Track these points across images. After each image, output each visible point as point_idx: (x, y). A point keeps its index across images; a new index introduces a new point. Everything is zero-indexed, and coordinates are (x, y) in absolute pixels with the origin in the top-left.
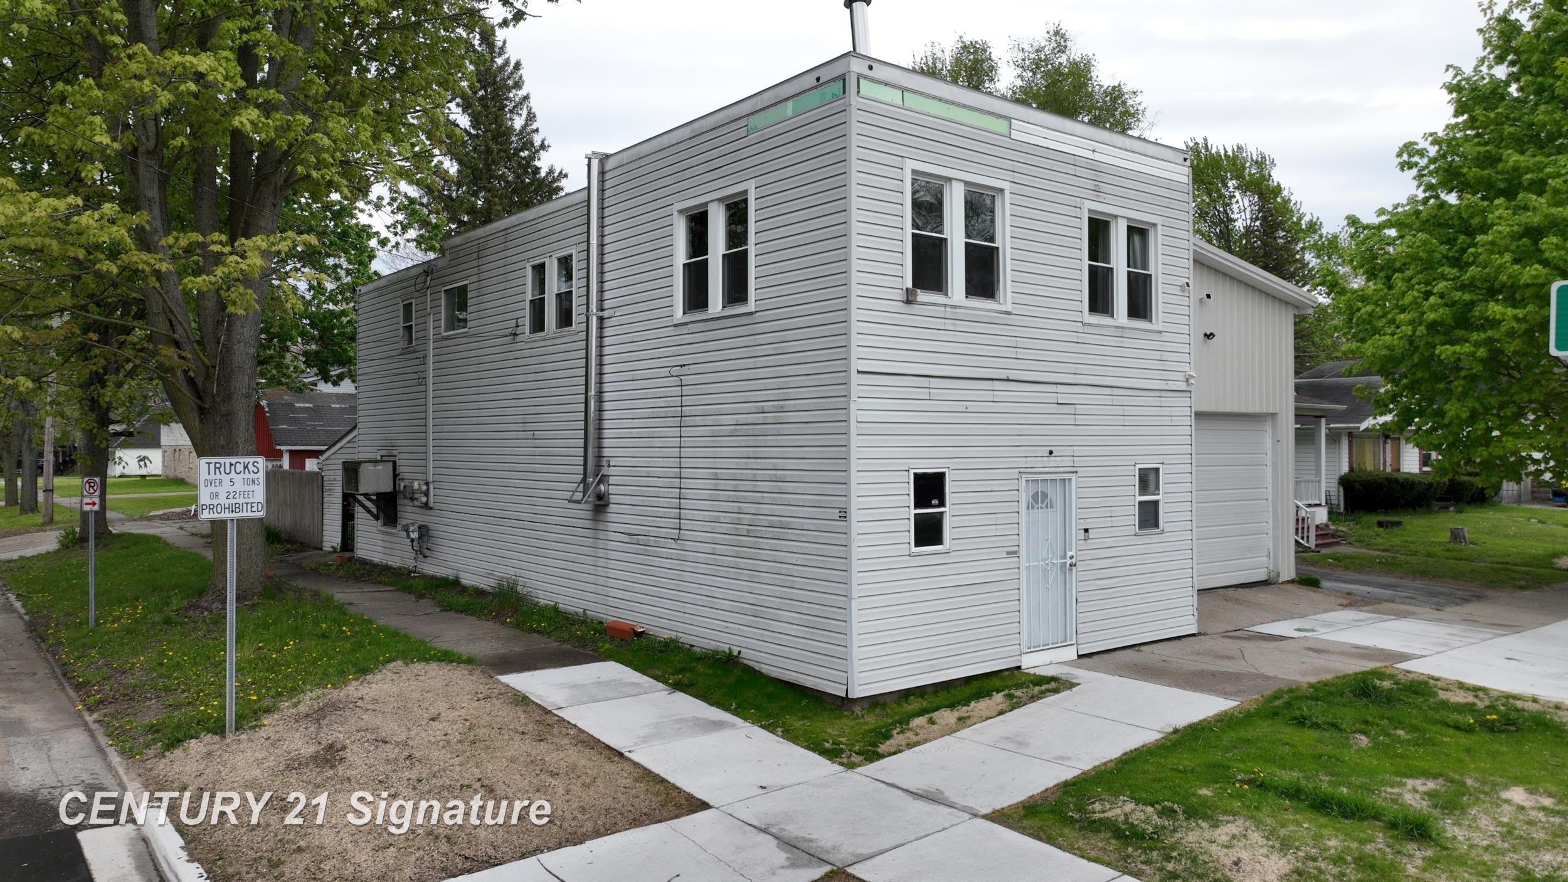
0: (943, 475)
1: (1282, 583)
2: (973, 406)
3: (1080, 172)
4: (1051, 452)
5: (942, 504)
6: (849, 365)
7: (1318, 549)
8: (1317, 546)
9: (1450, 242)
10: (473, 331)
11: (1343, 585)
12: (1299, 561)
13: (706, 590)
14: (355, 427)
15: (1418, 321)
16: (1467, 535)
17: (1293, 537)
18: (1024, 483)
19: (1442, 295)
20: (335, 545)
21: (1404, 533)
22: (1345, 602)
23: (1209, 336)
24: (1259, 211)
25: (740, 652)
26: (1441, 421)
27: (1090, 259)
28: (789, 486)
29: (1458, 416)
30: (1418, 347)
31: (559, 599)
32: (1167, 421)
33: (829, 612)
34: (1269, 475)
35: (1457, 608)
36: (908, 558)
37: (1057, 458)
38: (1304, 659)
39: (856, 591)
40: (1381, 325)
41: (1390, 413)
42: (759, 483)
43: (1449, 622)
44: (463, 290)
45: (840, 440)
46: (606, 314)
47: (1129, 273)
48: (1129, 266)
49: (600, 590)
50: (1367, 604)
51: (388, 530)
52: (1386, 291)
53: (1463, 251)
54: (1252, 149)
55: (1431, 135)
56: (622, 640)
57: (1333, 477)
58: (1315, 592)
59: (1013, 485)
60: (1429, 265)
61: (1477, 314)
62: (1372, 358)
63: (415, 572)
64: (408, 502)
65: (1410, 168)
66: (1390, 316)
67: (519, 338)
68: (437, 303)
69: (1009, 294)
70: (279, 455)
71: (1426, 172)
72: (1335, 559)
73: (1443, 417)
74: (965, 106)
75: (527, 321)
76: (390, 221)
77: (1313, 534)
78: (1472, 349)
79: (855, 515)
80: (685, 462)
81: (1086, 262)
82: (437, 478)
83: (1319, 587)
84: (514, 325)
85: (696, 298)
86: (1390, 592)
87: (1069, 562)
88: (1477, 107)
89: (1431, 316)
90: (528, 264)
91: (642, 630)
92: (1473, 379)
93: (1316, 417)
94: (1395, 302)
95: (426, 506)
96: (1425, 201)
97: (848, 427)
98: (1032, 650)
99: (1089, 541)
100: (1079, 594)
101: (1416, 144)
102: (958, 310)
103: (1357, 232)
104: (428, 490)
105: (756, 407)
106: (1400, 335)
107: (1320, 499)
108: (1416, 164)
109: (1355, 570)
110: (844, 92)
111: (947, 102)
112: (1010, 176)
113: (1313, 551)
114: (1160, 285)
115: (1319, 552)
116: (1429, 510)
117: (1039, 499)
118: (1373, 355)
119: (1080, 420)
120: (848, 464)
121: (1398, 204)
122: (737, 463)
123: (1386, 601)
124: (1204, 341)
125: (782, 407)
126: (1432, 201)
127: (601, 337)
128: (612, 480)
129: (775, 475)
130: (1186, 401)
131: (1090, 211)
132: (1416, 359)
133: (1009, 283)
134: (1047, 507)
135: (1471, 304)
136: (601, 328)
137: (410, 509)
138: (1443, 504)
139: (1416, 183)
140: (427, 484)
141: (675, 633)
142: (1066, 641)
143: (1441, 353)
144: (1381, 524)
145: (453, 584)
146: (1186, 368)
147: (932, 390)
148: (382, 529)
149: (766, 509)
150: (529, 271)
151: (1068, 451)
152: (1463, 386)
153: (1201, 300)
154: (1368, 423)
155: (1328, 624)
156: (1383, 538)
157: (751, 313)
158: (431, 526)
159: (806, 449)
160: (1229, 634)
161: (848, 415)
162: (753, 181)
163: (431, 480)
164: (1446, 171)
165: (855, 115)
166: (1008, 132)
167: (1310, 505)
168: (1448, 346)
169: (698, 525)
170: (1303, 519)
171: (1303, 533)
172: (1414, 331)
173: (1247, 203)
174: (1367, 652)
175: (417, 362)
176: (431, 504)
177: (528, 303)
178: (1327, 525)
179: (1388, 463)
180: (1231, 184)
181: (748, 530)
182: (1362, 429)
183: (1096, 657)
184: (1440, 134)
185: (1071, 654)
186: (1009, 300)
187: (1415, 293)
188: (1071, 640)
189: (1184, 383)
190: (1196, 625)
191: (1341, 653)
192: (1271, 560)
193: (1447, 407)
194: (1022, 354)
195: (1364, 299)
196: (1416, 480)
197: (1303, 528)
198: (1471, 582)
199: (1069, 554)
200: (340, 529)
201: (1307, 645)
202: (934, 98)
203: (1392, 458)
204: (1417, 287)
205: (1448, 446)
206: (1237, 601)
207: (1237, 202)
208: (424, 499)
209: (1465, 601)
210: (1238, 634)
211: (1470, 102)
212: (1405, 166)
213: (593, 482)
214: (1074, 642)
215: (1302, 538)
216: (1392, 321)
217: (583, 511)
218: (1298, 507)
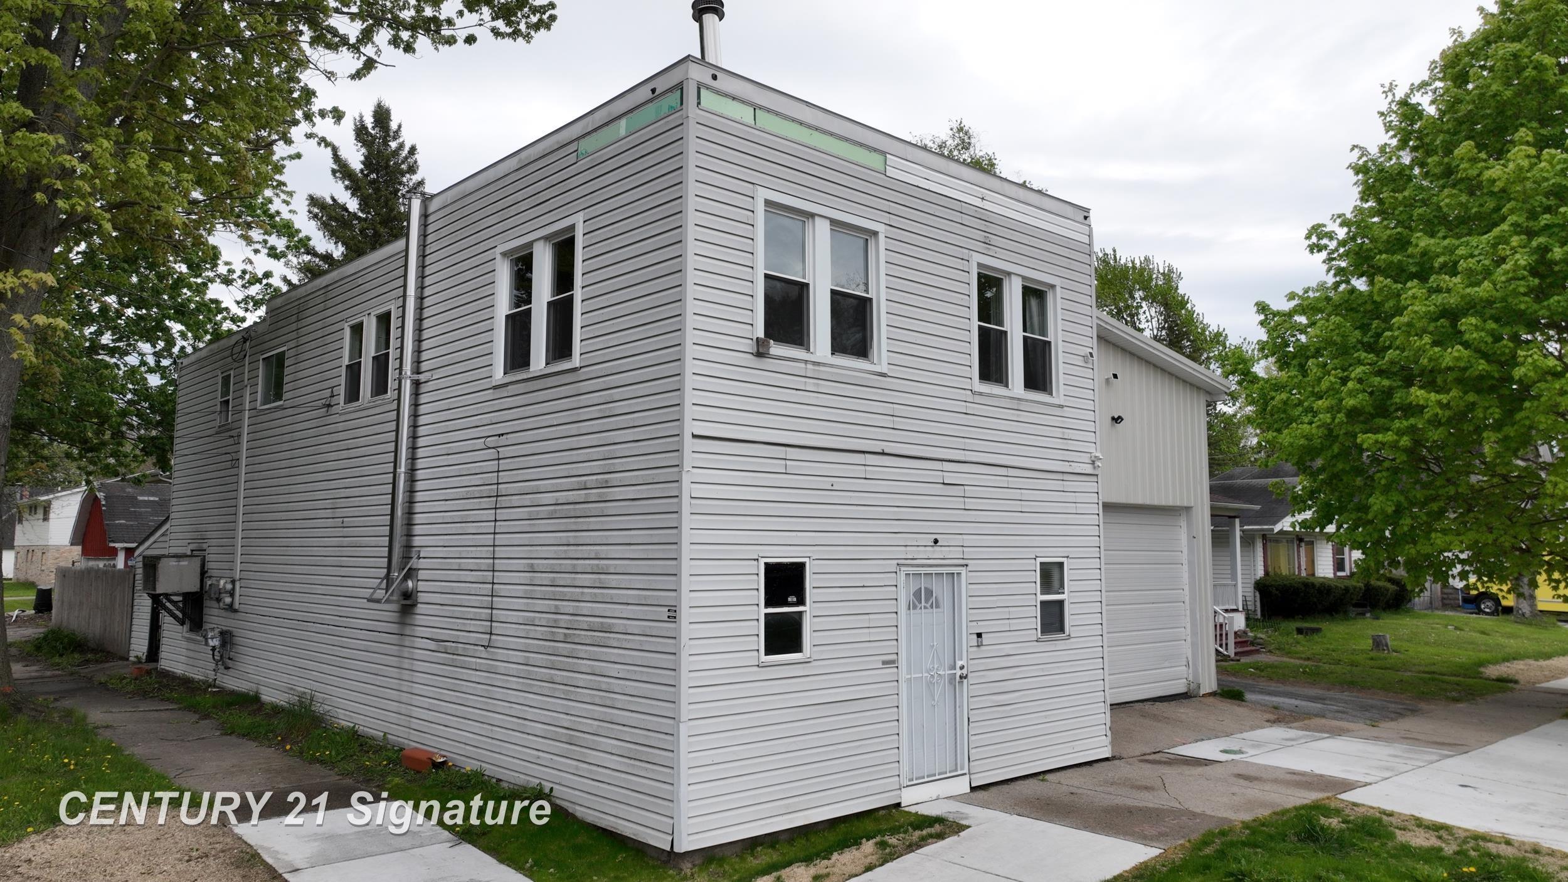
0: (800, 567)
1: (1204, 695)
2: (839, 484)
3: (967, 220)
4: (936, 541)
5: (801, 601)
6: (682, 428)
7: (1238, 658)
8: (1236, 654)
9: (1364, 328)
10: (288, 404)
11: (1267, 698)
12: (1220, 670)
13: (517, 710)
14: (168, 518)
15: (1336, 408)
16: (1389, 644)
17: (1212, 646)
18: (903, 577)
19: (1360, 381)
20: (140, 654)
21: (1325, 640)
22: (1272, 717)
23: (1117, 420)
24: (1166, 321)
25: (552, 789)
26: (1364, 516)
27: (980, 320)
28: (612, 580)
29: (1383, 511)
30: (1337, 436)
31: (359, 720)
32: (1071, 508)
33: (654, 739)
34: (1186, 575)
35: (1392, 724)
36: (756, 669)
37: (943, 548)
38: (1235, 789)
39: (686, 711)
40: (1297, 413)
41: (1310, 509)
42: (580, 576)
43: (1388, 740)
44: (281, 357)
45: (669, 520)
46: (422, 377)
47: (1025, 339)
48: (1025, 330)
49: (403, 709)
50: (1296, 720)
51: (193, 636)
52: (1300, 377)
53: (1379, 335)
54: (1160, 263)
55: (1339, 216)
56: (418, 772)
57: (1249, 581)
58: (1239, 706)
59: (890, 579)
60: (1343, 350)
61: (1398, 400)
62: (1290, 449)
63: (215, 686)
64: (214, 604)
65: (1319, 251)
66: (1306, 404)
67: (334, 410)
68: (254, 374)
69: (884, 353)
70: (114, 553)
71: (1335, 255)
72: (1256, 669)
73: (1367, 513)
74: (832, 134)
75: (342, 390)
76: (240, 296)
77: (1231, 641)
78: (1395, 437)
79: (686, 614)
80: (500, 552)
81: (975, 323)
82: (245, 575)
83: (1243, 701)
84: (329, 395)
85: (518, 356)
86: (1319, 706)
87: (959, 672)
88: (1385, 189)
89: (1350, 402)
90: (347, 324)
91: (442, 760)
92: (1395, 471)
93: (1230, 517)
94: (1310, 389)
95: (231, 608)
96: (1337, 285)
97: (680, 504)
98: (915, 782)
99: (983, 648)
100: (971, 712)
101: (1325, 226)
102: (822, 368)
103: (1267, 319)
104: (234, 589)
105: (578, 482)
106: (1319, 423)
107: (1236, 604)
108: (1326, 247)
109: (1278, 681)
110: (682, 104)
111: (810, 127)
112: (886, 218)
113: (1232, 660)
114: (1060, 354)
115: (1239, 660)
116: (1346, 617)
117: (923, 598)
118: (1291, 445)
119: (971, 503)
120: (679, 551)
121: (1309, 288)
122: (555, 552)
123: (1316, 716)
124: (1112, 425)
125: (607, 481)
126: (1343, 287)
127: (415, 405)
128: (422, 574)
129: (597, 565)
130: (1092, 486)
131: (980, 265)
132: (1336, 449)
133: (884, 340)
134: (932, 607)
135: (1389, 393)
136: (416, 394)
137: (215, 612)
138: (1360, 610)
139: (1325, 267)
140: (233, 582)
141: (479, 763)
142: (956, 770)
143: (1363, 441)
144: (1300, 631)
145: (251, 701)
146: (1091, 448)
147: (788, 463)
148: (187, 635)
149: (585, 607)
150: (347, 332)
151: (958, 541)
152: (1386, 478)
153: (1107, 380)
154: (1285, 524)
155: (1257, 745)
156: (1303, 646)
157: (575, 370)
158: (236, 632)
159: (632, 532)
160: (1147, 757)
161: (680, 489)
162: (581, 213)
163: (238, 577)
164: (1357, 254)
165: (693, 130)
166: (883, 169)
167: (1226, 611)
168: (1369, 435)
169: (511, 629)
170: (1221, 625)
171: (1221, 640)
172: (1334, 419)
173: (1153, 314)
174: (1304, 779)
175: (231, 441)
176: (236, 606)
177: (344, 368)
178: (1245, 632)
179: (1303, 567)
180: (1138, 295)
181: (565, 635)
182: (1276, 531)
183: (993, 790)
184: (1349, 216)
185: (961, 786)
186: (885, 361)
187: (1332, 379)
188: (962, 769)
189: (1090, 466)
190: (1110, 748)
191: (1276, 781)
192: (1191, 671)
193: (1371, 500)
194: (900, 423)
195: (1278, 387)
196: (1333, 584)
197: (1221, 635)
198: (1401, 693)
199: (959, 663)
200: (147, 635)
201: (1236, 771)
202: (794, 120)
203: (1306, 562)
204: (1333, 372)
205: (1373, 544)
206: (1155, 717)
207: (1144, 313)
208: (228, 600)
209: (1400, 715)
210: (1157, 757)
211: (1377, 184)
212: (1315, 248)
213: (398, 577)
214: (966, 771)
215: (1221, 646)
216: (1310, 410)
217: (389, 611)
218: (1215, 612)
